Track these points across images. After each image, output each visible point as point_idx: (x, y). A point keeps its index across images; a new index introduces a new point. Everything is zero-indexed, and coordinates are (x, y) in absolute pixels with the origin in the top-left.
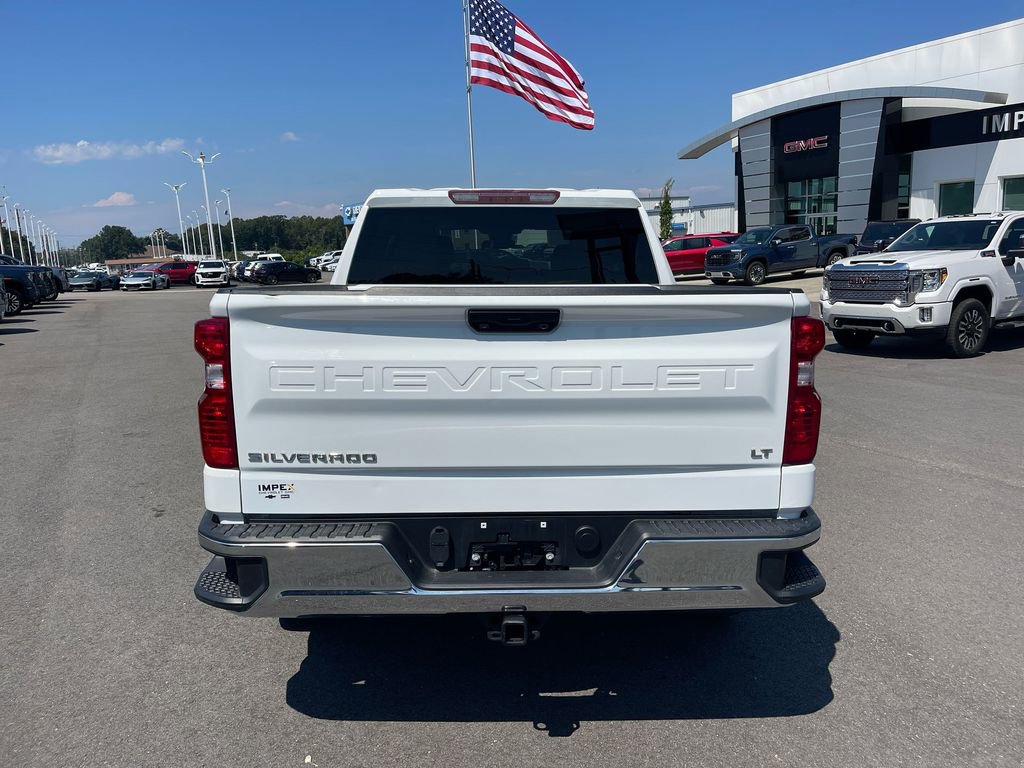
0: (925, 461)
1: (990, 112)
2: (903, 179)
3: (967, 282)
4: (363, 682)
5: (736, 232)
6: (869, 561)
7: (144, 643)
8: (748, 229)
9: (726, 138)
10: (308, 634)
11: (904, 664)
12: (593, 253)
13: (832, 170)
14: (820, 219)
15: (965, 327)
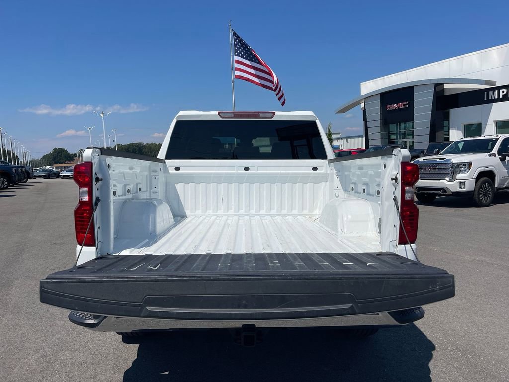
0: (468, 256)
1: (487, 90)
2: (446, 123)
3: (482, 169)
4: (167, 373)
5: (364, 148)
6: (443, 307)
7: (47, 349)
8: (370, 147)
9: (358, 103)
10: (137, 345)
11: (467, 361)
12: (293, 146)
13: (411, 118)
14: (405, 142)
15: (483, 191)
